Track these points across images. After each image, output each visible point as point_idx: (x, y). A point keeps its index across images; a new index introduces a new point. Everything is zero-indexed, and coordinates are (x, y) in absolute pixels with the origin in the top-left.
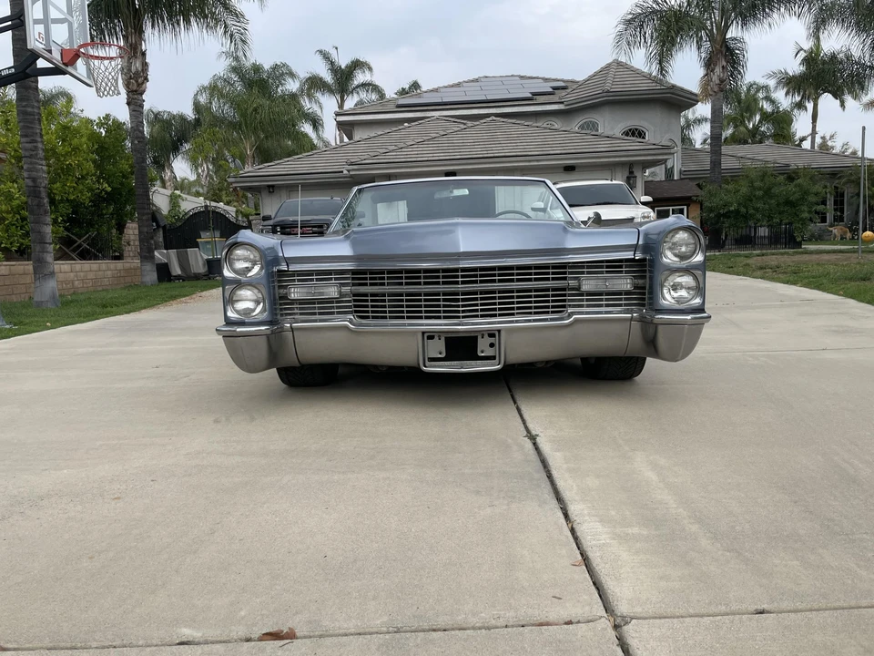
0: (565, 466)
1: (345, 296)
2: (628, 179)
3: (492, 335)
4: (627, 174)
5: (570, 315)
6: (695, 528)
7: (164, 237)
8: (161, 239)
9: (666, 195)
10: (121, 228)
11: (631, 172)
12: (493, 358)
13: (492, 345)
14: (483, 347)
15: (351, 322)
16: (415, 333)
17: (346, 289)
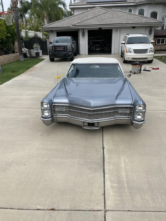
0: (108, 160)
1: (67, 110)
2: (150, 31)
3: (98, 122)
4: (150, 29)
5: (115, 117)
6: (126, 185)
7: (25, 44)
8: (24, 45)
9: (160, 35)
10: (14, 44)
11: (151, 29)
12: (98, 126)
13: (98, 124)
14: (96, 125)
15: (68, 116)
16: (81, 121)
17: (67, 109)
